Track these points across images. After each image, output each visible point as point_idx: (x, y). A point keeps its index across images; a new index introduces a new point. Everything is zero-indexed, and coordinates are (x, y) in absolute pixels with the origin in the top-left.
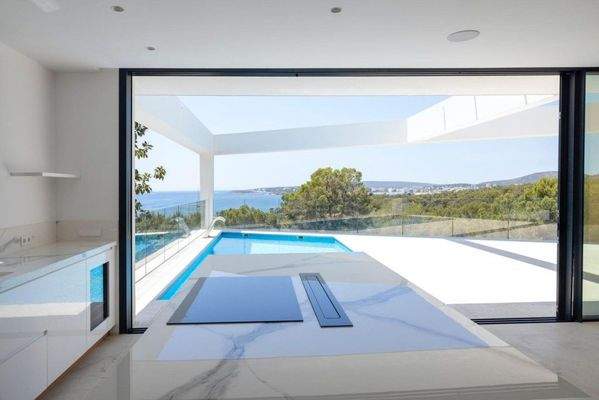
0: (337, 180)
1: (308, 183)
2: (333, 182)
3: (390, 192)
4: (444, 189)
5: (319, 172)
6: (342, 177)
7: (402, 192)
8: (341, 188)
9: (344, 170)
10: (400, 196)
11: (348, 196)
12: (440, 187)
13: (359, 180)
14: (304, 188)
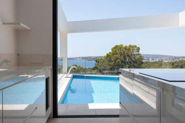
0: (126, 51)
1: (110, 53)
2: (124, 52)
3: (151, 60)
4: (180, 59)
5: (116, 47)
6: (129, 49)
7: (157, 60)
8: (128, 56)
9: (130, 46)
10: (156, 62)
11: (132, 60)
12: (178, 58)
13: (138, 52)
14: (108, 55)
